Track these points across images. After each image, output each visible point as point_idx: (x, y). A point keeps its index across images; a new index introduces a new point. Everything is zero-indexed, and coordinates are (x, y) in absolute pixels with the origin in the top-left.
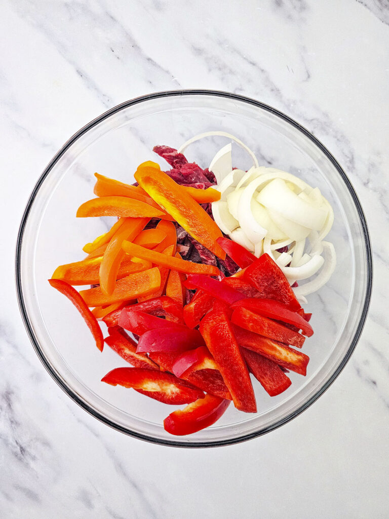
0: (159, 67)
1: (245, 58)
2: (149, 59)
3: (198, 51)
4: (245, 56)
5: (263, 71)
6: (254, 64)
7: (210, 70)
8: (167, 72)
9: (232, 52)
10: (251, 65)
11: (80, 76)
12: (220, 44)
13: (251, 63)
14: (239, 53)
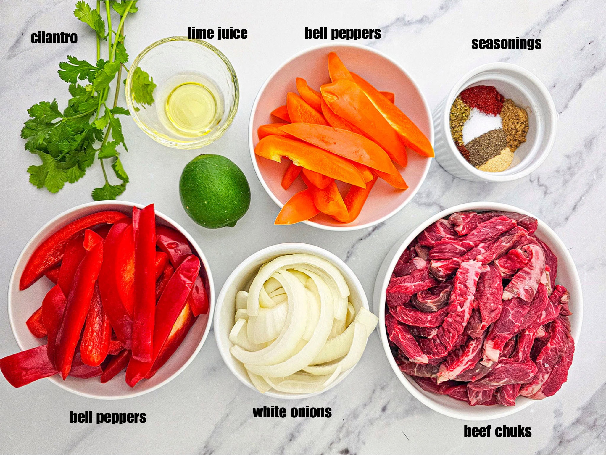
0: (572, 97)
1: (581, 198)
2: (580, 86)
3: (589, 144)
4: (583, 198)
5: (567, 219)
6: (574, 209)
7: (568, 157)
8: (566, 107)
9: (588, 183)
10: (574, 206)
11: (562, 4)
12: (598, 170)
13: (576, 206)
14: (587, 192)
